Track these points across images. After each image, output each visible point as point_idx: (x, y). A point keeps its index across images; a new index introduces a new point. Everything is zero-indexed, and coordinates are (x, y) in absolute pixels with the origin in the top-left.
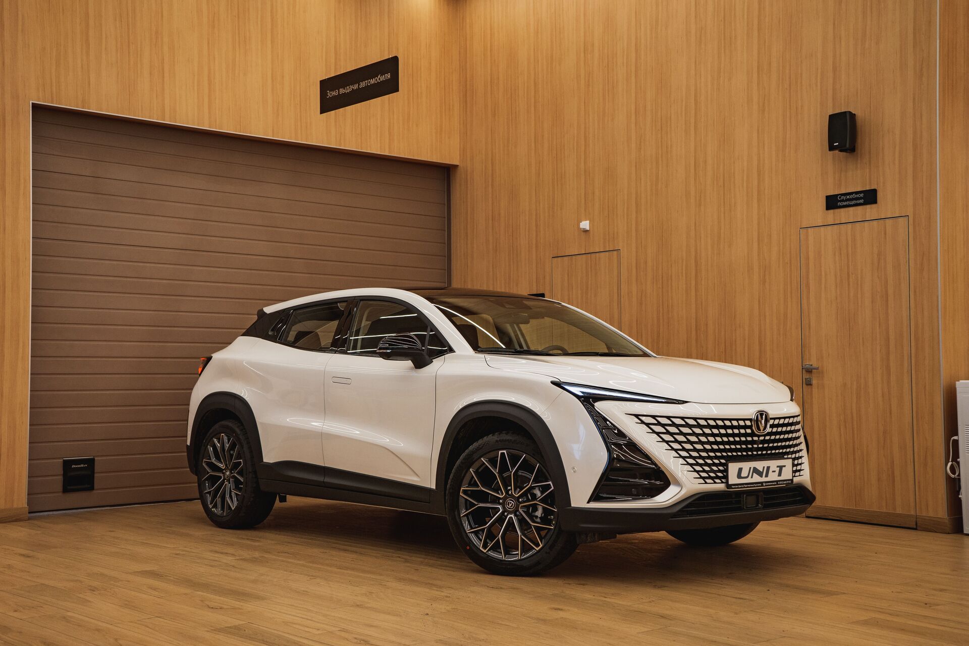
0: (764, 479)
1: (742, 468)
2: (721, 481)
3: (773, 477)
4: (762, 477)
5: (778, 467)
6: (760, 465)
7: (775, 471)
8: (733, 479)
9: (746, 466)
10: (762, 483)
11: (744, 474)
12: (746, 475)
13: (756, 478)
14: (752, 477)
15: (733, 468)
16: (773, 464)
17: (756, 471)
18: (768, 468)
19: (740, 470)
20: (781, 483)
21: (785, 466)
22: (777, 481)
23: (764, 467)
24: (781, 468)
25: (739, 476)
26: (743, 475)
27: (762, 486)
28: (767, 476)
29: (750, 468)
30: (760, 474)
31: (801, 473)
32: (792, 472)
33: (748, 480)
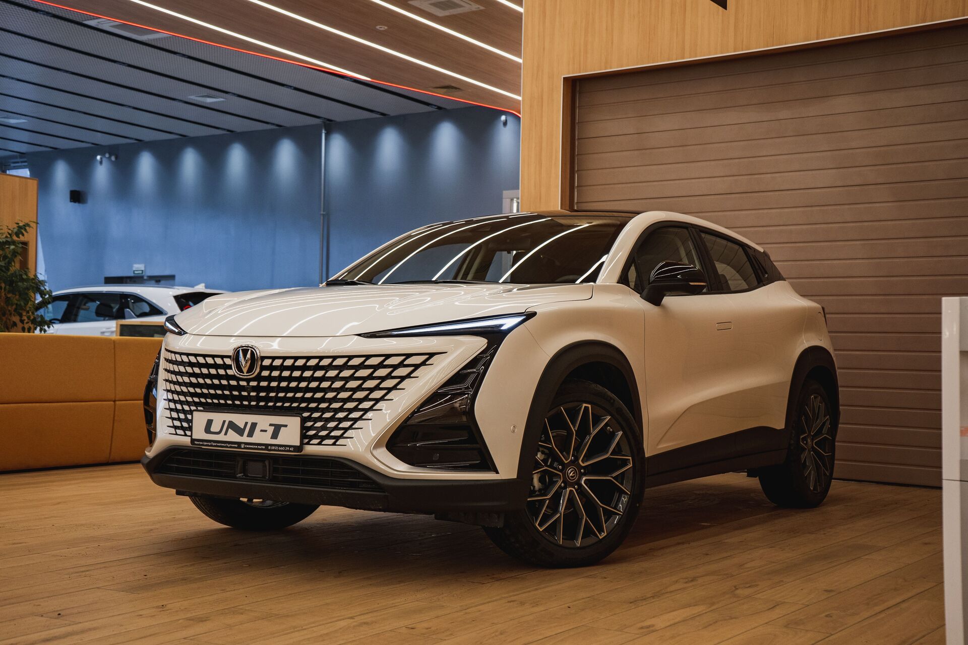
0: (245, 439)
1: (212, 420)
2: (185, 433)
3: (262, 437)
4: (242, 435)
5: (271, 425)
6: (240, 419)
7: (266, 431)
8: (199, 433)
9: (219, 418)
10: (239, 444)
11: (215, 427)
12: (218, 430)
13: (233, 436)
14: (226, 434)
15: (200, 418)
16: (264, 421)
17: (232, 426)
18: (254, 425)
19: (210, 422)
20: (273, 448)
21: (286, 426)
22: (267, 445)
23: (246, 423)
24: (277, 428)
25: (208, 430)
26: (212, 429)
27: (239, 447)
28: (250, 434)
29: (224, 422)
30: (240, 431)
31: (340, 442)
32: (303, 436)
33: (221, 437)
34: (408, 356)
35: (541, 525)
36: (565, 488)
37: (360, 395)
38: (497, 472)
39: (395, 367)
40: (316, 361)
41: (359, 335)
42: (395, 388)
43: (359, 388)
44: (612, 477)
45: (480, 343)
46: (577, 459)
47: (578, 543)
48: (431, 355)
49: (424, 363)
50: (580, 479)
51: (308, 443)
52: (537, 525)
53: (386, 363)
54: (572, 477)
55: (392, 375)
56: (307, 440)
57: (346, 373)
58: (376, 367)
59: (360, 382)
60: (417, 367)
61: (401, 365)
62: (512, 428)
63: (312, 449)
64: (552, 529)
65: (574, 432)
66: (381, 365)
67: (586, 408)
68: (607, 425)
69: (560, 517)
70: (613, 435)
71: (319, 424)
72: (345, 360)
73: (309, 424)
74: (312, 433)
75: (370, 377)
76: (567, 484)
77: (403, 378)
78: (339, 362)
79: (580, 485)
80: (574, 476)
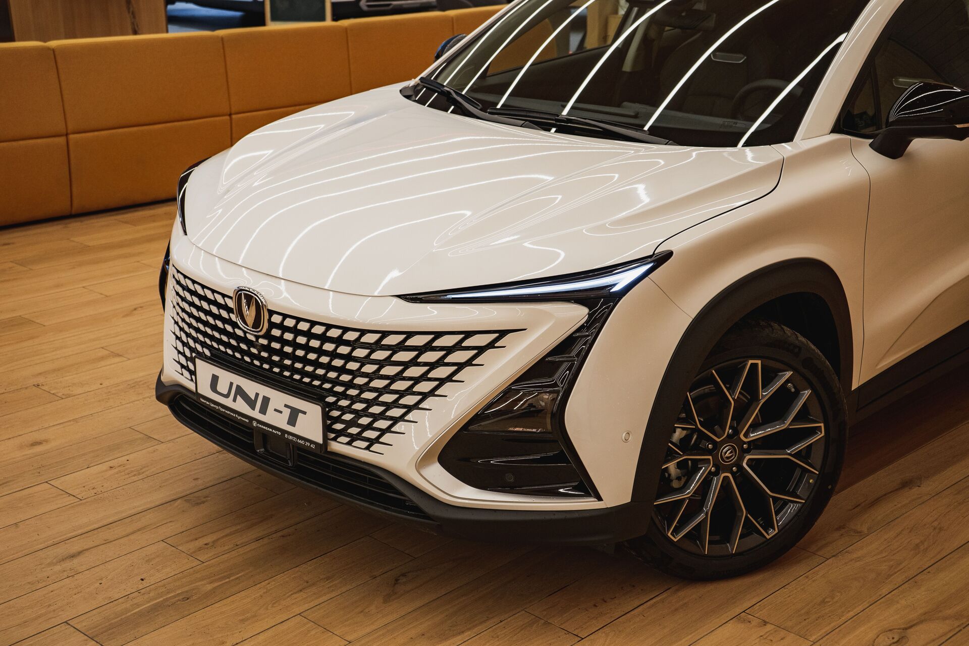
0: (256, 414)
1: (218, 377)
3: (277, 419)
4: (253, 408)
5: (286, 406)
6: (252, 387)
7: (280, 412)
8: (204, 387)
9: (227, 378)
10: (251, 418)
11: (222, 388)
12: (225, 392)
13: (241, 406)
14: (234, 400)
15: (204, 370)
16: (279, 399)
17: (240, 391)
18: (266, 400)
19: (215, 379)
20: (291, 437)
21: (305, 413)
22: (283, 431)
23: (257, 395)
24: (294, 415)
25: (214, 387)
26: (219, 389)
27: (251, 424)
28: (263, 411)
29: (231, 384)
30: (252, 403)
31: (375, 447)
32: (327, 429)
33: (228, 402)
34: (468, 334)
35: (676, 531)
36: (716, 473)
37: (400, 385)
38: (600, 499)
39: (449, 350)
40: (339, 332)
41: (399, 296)
42: (449, 378)
43: (399, 377)
44: (789, 454)
45: (578, 314)
46: (736, 432)
47: (734, 547)
48: (503, 333)
49: (491, 345)
50: (741, 458)
51: (335, 439)
52: (669, 534)
53: (435, 344)
54: (728, 458)
55: (445, 361)
56: (333, 435)
57: (380, 355)
58: (422, 350)
59: (400, 368)
60: (481, 350)
61: (458, 347)
62: (624, 435)
63: (339, 447)
64: (695, 535)
65: (733, 402)
66: (428, 347)
67: (754, 366)
68: (788, 381)
69: (705, 520)
70: (797, 395)
71: (348, 417)
72: (378, 336)
73: (335, 413)
74: (339, 426)
75: (414, 362)
76: (719, 469)
77: (460, 366)
78: (370, 338)
79: (741, 468)
80: (732, 456)
